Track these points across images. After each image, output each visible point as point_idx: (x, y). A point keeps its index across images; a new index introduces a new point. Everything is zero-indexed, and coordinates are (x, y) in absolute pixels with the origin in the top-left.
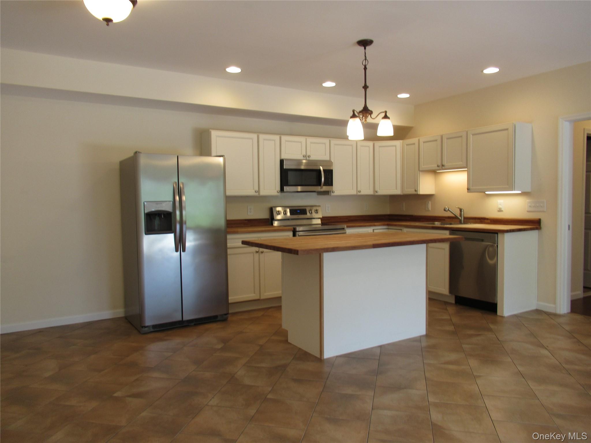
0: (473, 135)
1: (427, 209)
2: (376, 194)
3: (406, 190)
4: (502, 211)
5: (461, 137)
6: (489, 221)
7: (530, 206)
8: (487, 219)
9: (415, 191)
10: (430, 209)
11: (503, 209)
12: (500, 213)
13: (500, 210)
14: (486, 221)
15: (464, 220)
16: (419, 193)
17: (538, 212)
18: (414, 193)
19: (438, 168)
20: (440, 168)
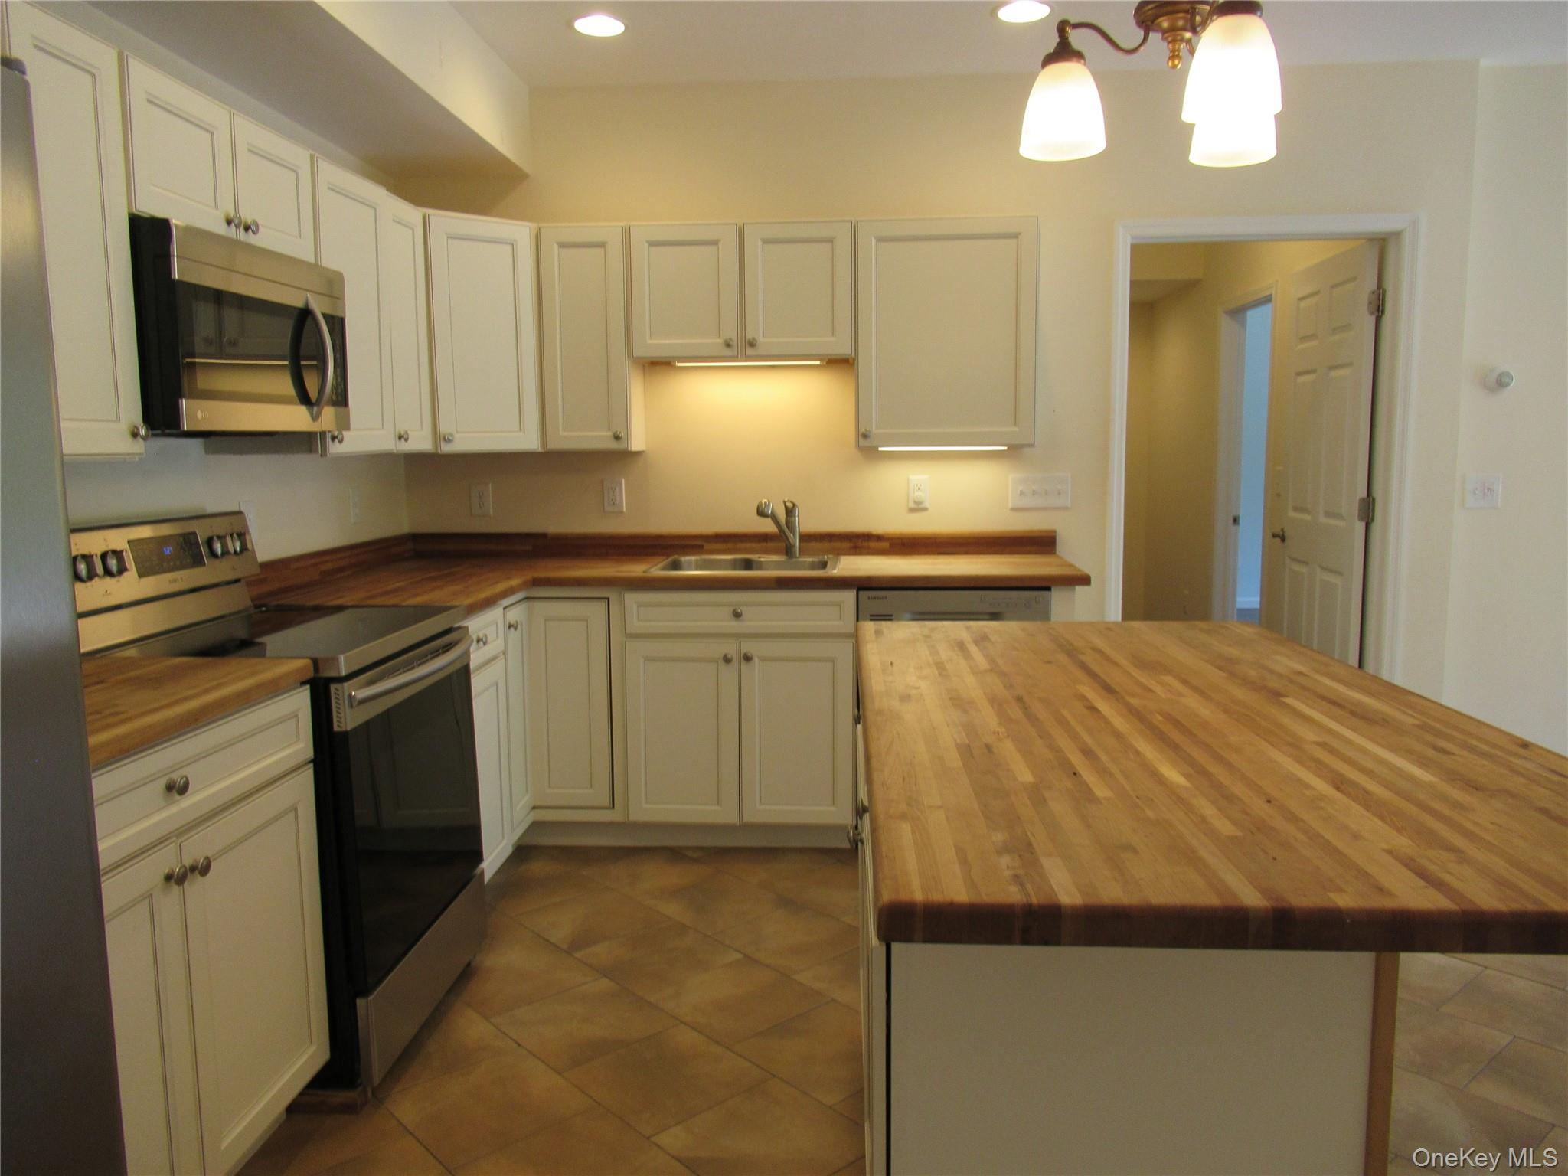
0: (880, 240)
1: (608, 508)
2: (446, 448)
3: (561, 433)
4: (926, 509)
5: (830, 241)
6: (885, 545)
7: (1022, 493)
8: (879, 538)
9: (617, 438)
10: (624, 509)
11: (927, 504)
12: (916, 516)
13: (918, 508)
14: (873, 544)
15: (799, 545)
16: (629, 449)
17: (1045, 509)
18: (614, 445)
19: (727, 352)
20: (735, 351)
